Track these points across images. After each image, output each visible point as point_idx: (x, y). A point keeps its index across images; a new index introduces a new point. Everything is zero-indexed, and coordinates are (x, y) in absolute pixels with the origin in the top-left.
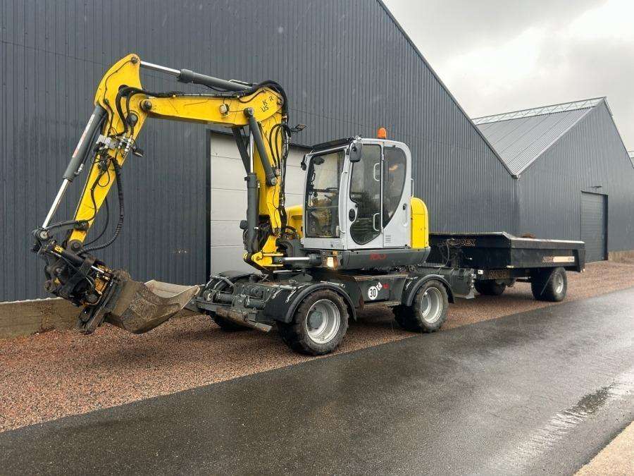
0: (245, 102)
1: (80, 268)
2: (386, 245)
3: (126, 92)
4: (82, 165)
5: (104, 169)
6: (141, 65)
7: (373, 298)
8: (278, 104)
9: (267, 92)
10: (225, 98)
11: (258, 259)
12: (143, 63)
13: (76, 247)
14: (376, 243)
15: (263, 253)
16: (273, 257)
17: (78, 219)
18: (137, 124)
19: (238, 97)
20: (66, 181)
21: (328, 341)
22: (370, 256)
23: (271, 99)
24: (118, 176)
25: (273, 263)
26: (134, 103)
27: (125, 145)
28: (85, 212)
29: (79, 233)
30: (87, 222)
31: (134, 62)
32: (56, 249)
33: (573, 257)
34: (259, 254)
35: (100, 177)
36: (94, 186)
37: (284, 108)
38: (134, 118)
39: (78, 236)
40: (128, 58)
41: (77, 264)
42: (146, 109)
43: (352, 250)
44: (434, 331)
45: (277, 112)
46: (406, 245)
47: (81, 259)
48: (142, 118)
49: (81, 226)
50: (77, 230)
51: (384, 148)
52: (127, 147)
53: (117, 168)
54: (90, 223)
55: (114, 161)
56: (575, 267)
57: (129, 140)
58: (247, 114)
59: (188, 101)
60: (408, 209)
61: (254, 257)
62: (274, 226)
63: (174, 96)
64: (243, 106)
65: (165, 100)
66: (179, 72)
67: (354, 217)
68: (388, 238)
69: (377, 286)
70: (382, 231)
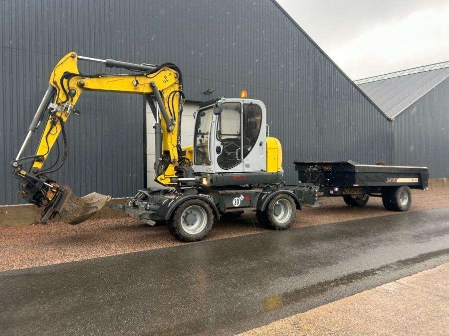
0: (151, 78)
1: (37, 184)
2: (246, 170)
3: (68, 76)
4: (40, 122)
5: (53, 124)
6: (78, 59)
7: (237, 206)
8: (175, 77)
9: (167, 71)
10: (136, 76)
11: (161, 179)
12: (80, 57)
13: (36, 172)
14: (238, 169)
15: (165, 175)
16: (171, 178)
17: (38, 154)
18: (76, 95)
19: (145, 74)
20: (30, 132)
21: (198, 233)
22: (232, 177)
23: (170, 75)
24: (63, 128)
25: (171, 182)
26: (73, 83)
27: (67, 108)
28: (43, 150)
29: (38, 163)
30: (43, 156)
31: (73, 57)
32: (21, 172)
33: (417, 179)
34: (162, 176)
35: (51, 129)
36: (48, 135)
37: (180, 80)
38: (73, 92)
39: (38, 165)
40: (70, 54)
41: (35, 182)
42: (81, 86)
43: (219, 173)
44: (284, 229)
45: (175, 83)
46: (262, 170)
47: (37, 179)
48: (79, 92)
49: (39, 159)
50: (37, 161)
51: (244, 104)
52: (69, 110)
53: (62, 123)
54: (45, 157)
55: (60, 119)
56: (419, 186)
57: (70, 106)
58: (152, 86)
59: (110, 79)
60: (264, 145)
61: (159, 178)
62: (172, 158)
63: (100, 77)
64: (149, 81)
65: (95, 80)
66: (105, 61)
67: (220, 151)
68: (248, 165)
69: (240, 198)
70: (243, 160)
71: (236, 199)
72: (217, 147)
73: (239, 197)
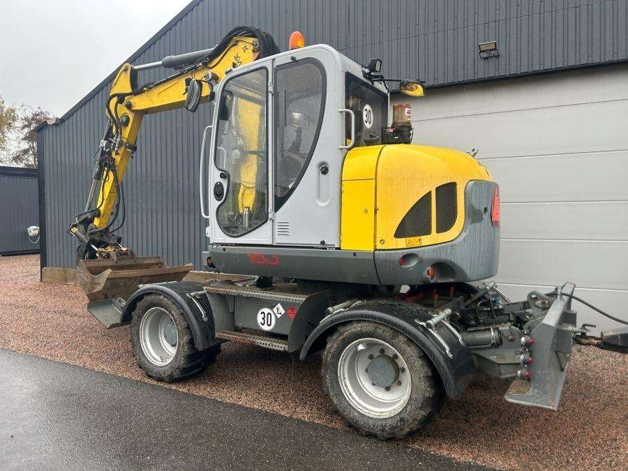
2: (280, 240)
3: (121, 98)
6: (131, 70)
7: (266, 328)
8: (254, 52)
9: (239, 44)
10: (191, 71)
12: (136, 67)
14: (261, 236)
17: (97, 207)
19: (201, 64)
21: (164, 364)
23: (245, 49)
29: (97, 219)
38: (124, 119)
42: (128, 108)
43: (218, 245)
46: (323, 243)
48: (132, 118)
49: (98, 214)
51: (276, 68)
52: (117, 145)
57: (118, 140)
59: (162, 88)
63: (145, 89)
66: (161, 62)
67: (222, 194)
68: (284, 228)
69: (275, 310)
70: (270, 216)
71: (266, 310)
72: (216, 185)
73: (272, 308)
